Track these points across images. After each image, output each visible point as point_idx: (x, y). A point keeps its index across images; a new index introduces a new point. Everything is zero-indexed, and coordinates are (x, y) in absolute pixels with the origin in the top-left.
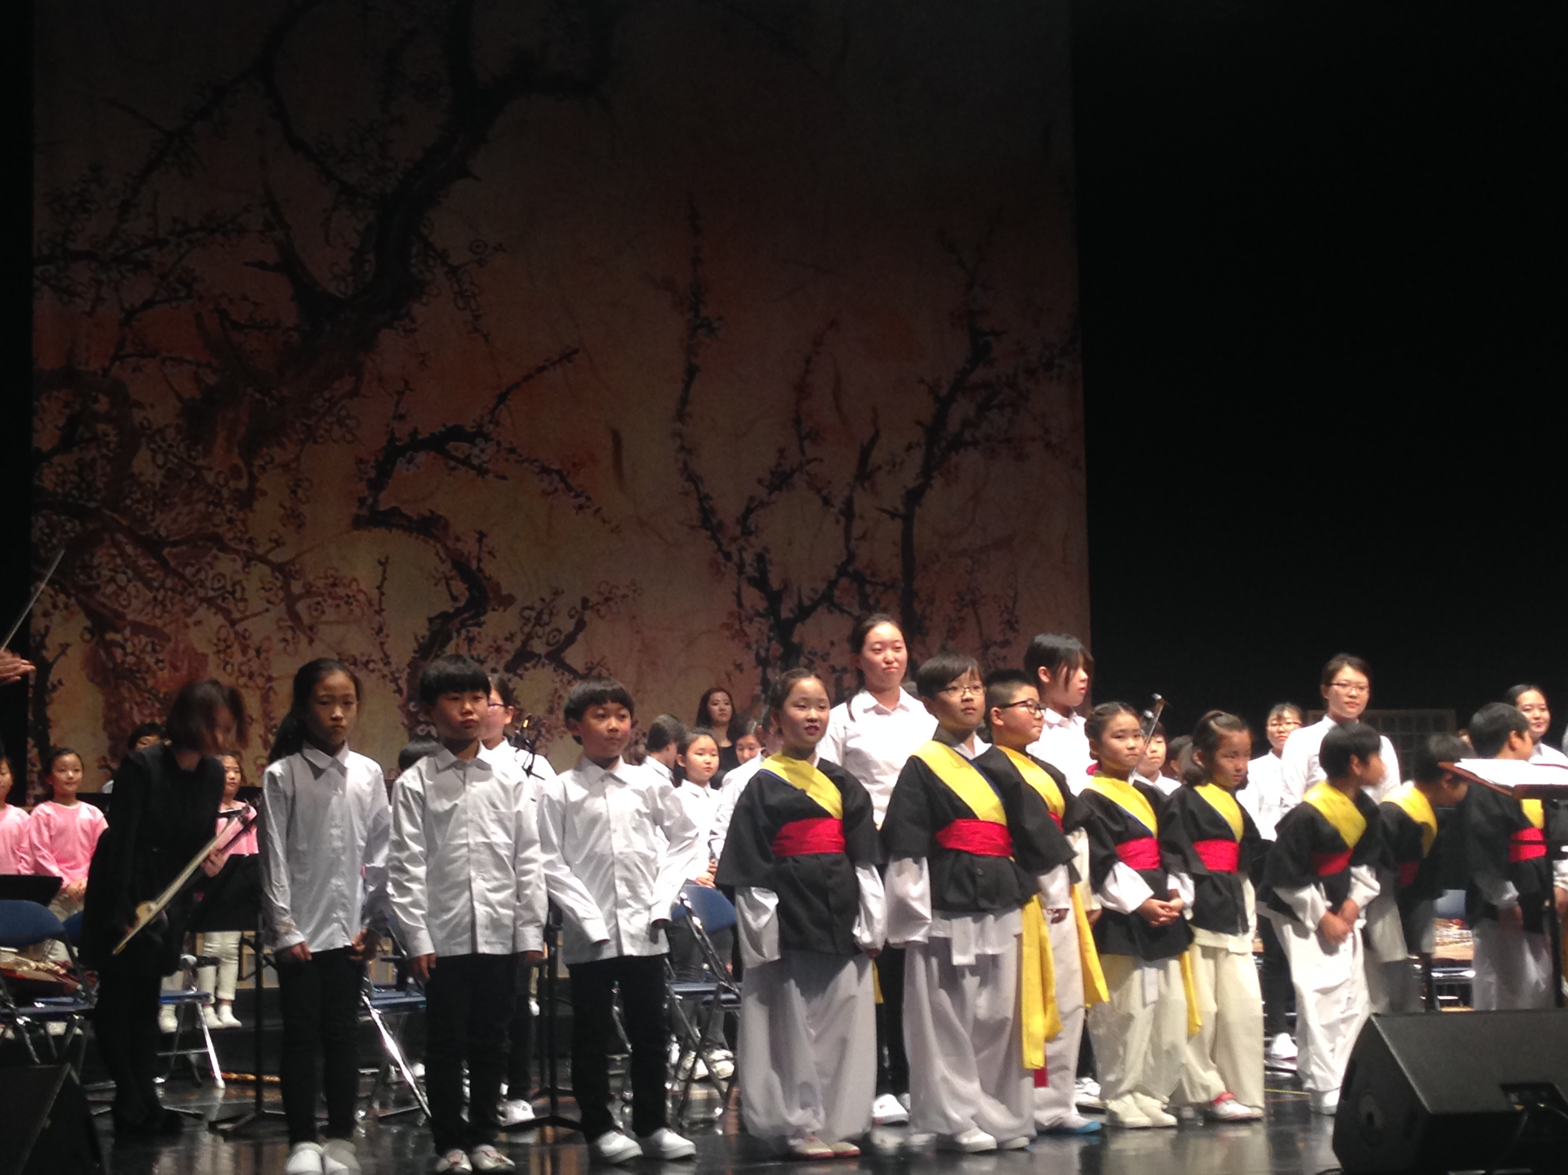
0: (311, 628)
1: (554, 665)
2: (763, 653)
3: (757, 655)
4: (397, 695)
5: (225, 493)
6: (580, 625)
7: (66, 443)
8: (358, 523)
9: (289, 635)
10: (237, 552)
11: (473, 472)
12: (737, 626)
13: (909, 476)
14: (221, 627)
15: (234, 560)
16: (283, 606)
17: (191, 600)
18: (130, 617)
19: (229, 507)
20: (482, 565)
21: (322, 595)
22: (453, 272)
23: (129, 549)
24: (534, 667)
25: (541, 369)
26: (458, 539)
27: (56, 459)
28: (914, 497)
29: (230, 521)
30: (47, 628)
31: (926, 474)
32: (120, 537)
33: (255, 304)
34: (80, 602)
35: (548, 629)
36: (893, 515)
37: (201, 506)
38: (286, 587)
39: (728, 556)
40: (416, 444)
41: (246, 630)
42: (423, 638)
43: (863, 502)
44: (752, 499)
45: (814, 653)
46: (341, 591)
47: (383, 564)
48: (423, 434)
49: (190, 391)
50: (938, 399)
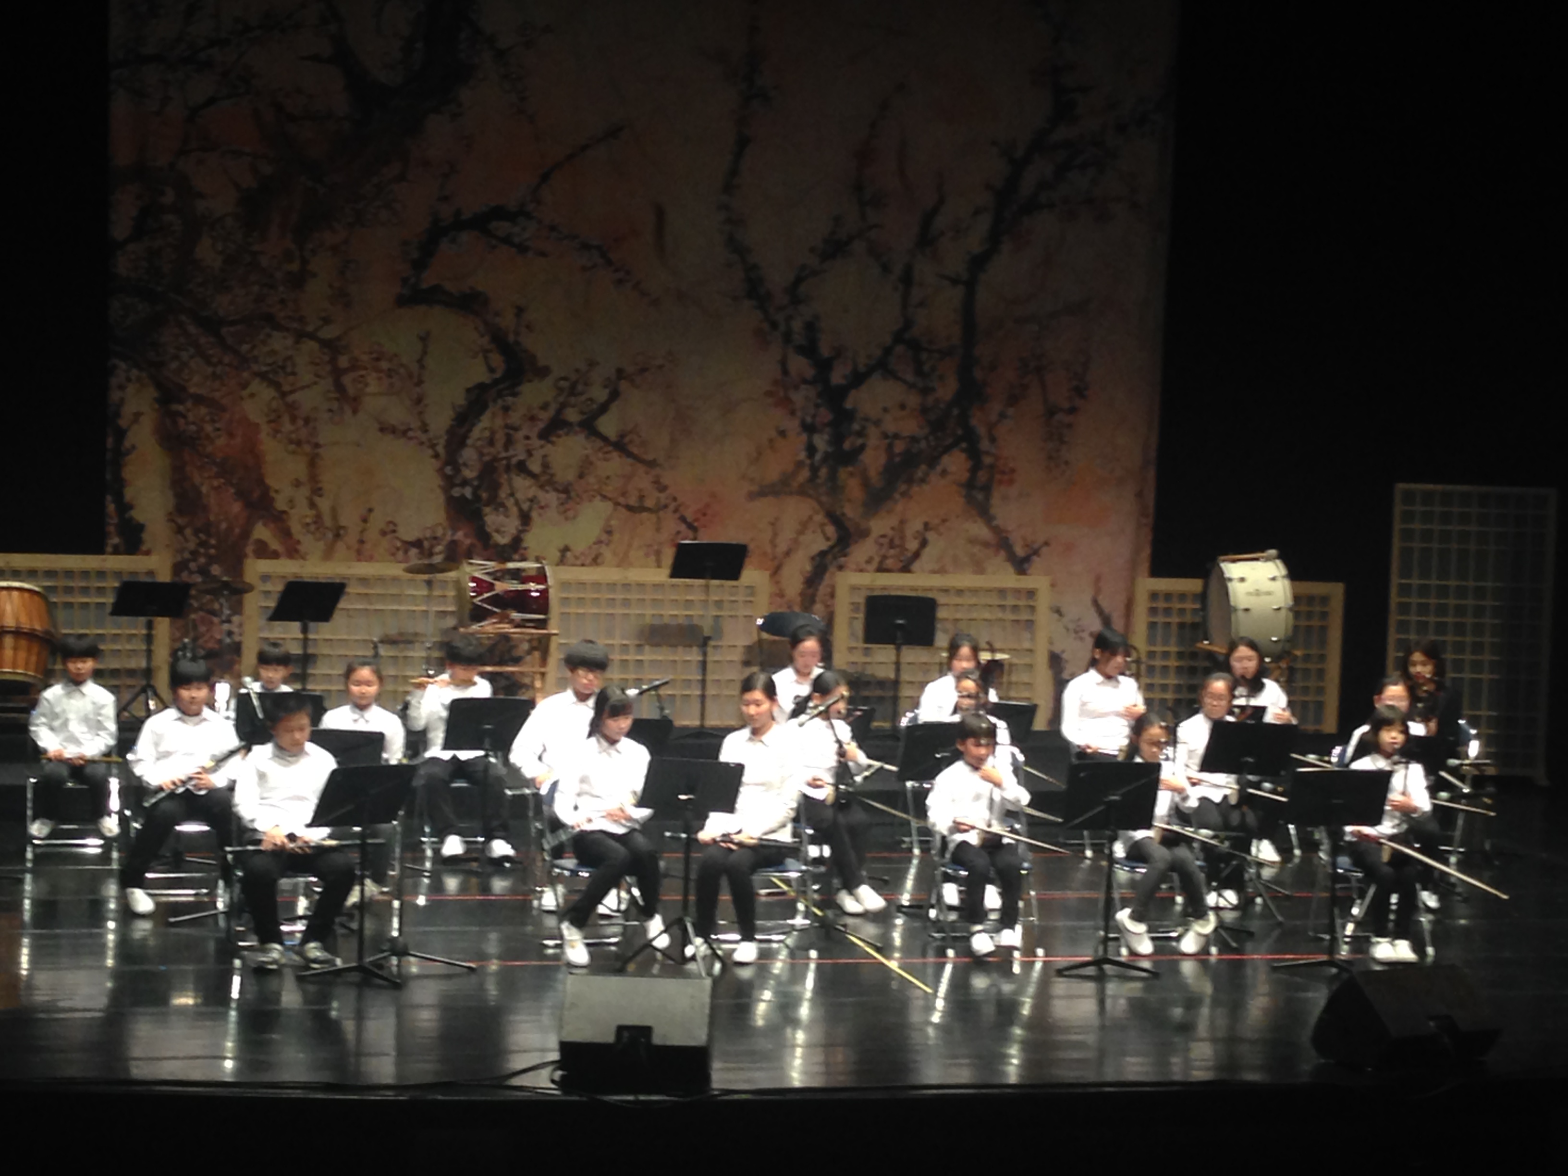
0: (355, 399)
1: (586, 433)
2: (809, 419)
3: (803, 421)
4: (433, 460)
5: (279, 275)
6: (614, 395)
7: (138, 232)
8: (402, 302)
9: (335, 405)
10: (287, 330)
11: (514, 250)
12: (782, 394)
13: (975, 241)
14: (274, 398)
15: (285, 337)
16: (330, 379)
17: (245, 375)
18: (191, 390)
19: (281, 289)
20: (520, 339)
21: (366, 369)
22: (500, 55)
24: (567, 434)
25: (585, 148)
26: (497, 314)
27: (129, 248)
28: (978, 263)
29: (282, 301)
30: (122, 400)
31: (994, 239)
32: (183, 318)
33: (311, 97)
34: (150, 376)
35: (581, 398)
36: (955, 282)
37: (256, 288)
38: (333, 361)
39: (774, 325)
40: (459, 224)
41: (295, 402)
42: (460, 407)
43: (923, 269)
44: (803, 268)
45: (866, 419)
46: (384, 365)
47: (424, 339)
48: (466, 215)
49: (248, 181)
50: (1012, 162)
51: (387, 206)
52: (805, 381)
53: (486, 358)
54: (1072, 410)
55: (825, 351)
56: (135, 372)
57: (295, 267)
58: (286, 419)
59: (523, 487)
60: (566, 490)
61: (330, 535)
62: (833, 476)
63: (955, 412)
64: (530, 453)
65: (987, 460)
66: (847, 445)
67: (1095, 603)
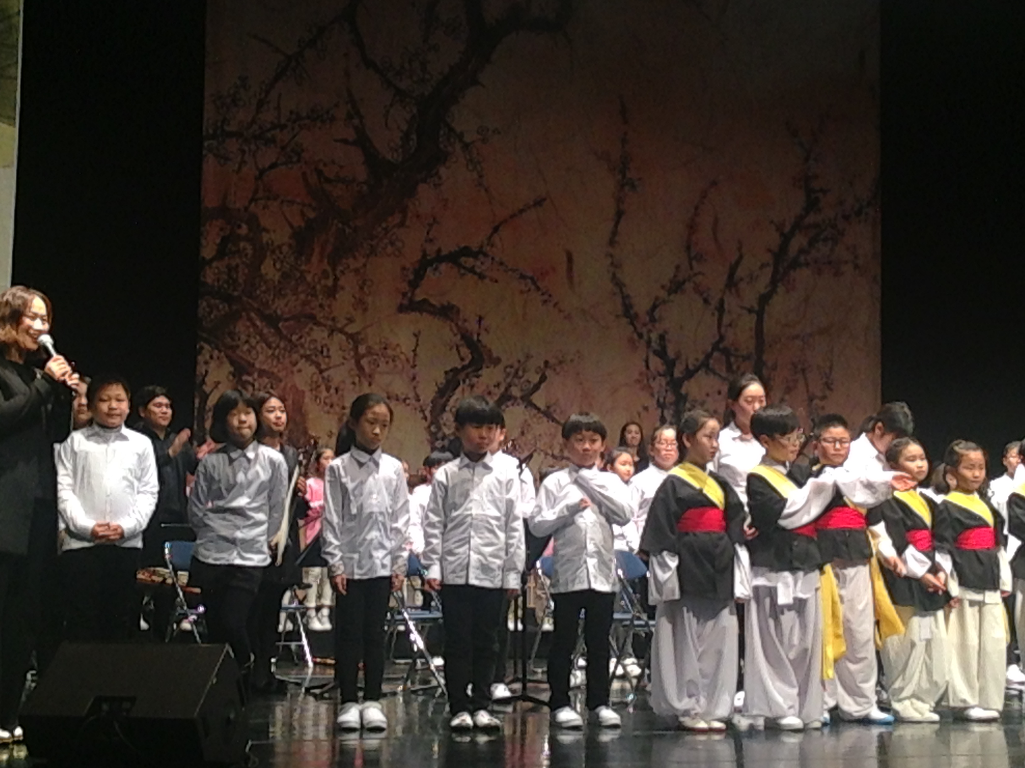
0: (370, 376)
1: (525, 404)
2: (661, 400)
3: (658, 401)
4: (424, 421)
5: (318, 287)
6: (543, 379)
7: (221, 253)
8: (401, 309)
9: (357, 380)
10: (325, 326)
11: (476, 277)
12: (645, 381)
13: (762, 285)
14: (314, 374)
15: (323, 331)
16: (353, 361)
17: (295, 356)
18: (257, 365)
19: (320, 297)
20: (480, 338)
21: (377, 355)
22: (466, 146)
23: (258, 323)
24: (513, 405)
25: (521, 211)
26: (465, 321)
27: (214, 264)
28: (764, 299)
29: (321, 306)
30: (207, 372)
31: (774, 283)
32: (253, 315)
33: (341, 167)
34: (227, 356)
35: (522, 380)
36: (750, 311)
37: (302, 296)
38: (356, 348)
39: (640, 336)
40: (439, 258)
41: (329, 376)
42: (441, 384)
43: (731, 302)
44: (657, 298)
45: (696, 401)
46: (390, 353)
47: (417, 335)
48: (444, 252)
49: (298, 222)
50: (782, 234)
51: (392, 244)
52: (659, 374)
53: (458, 351)
54: (824, 398)
55: (671, 354)
56: (216, 353)
57: (330, 282)
58: (323, 388)
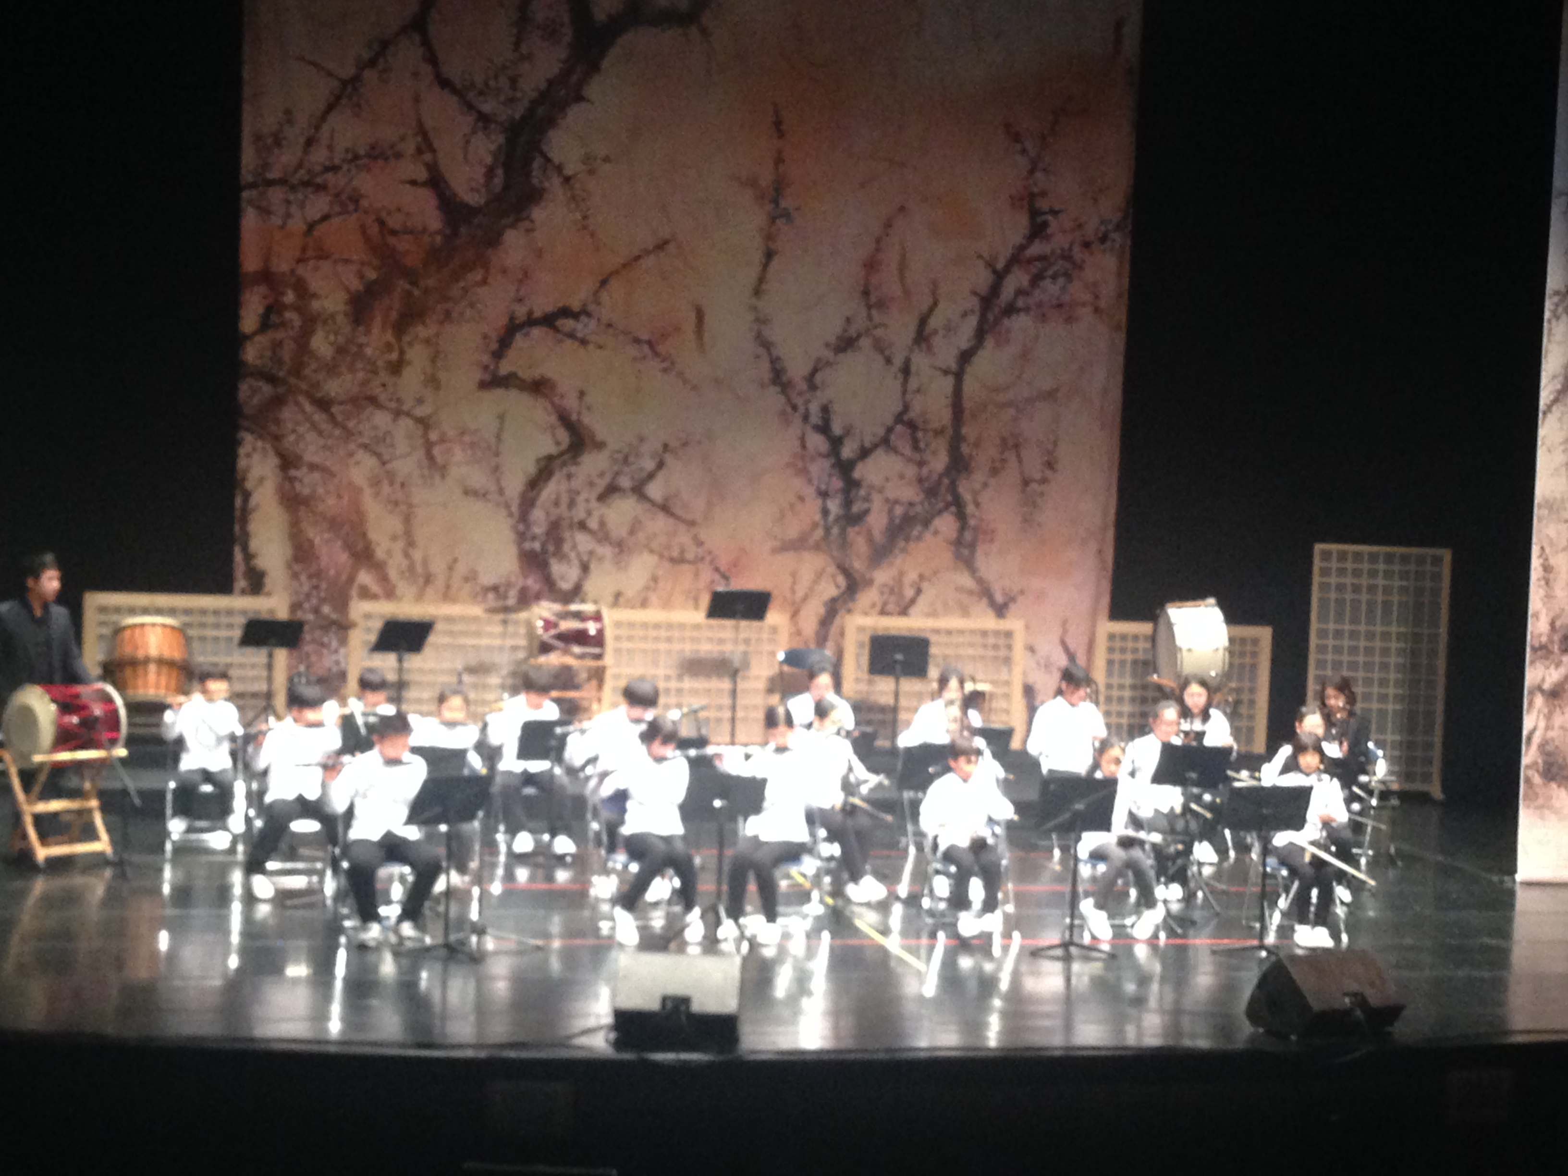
1: (637, 497)
2: (823, 487)
3: (818, 488)
4: (510, 518)
5: (380, 363)
6: (661, 465)
7: (265, 325)
8: (484, 385)
9: (426, 472)
10: (387, 409)
11: (577, 344)
12: (801, 465)
13: (964, 338)
14: (375, 466)
15: (385, 415)
16: (422, 450)
17: (352, 446)
18: (307, 458)
19: (383, 374)
20: (581, 418)
21: (453, 442)
22: (567, 180)
23: (307, 408)
24: (620, 498)
25: (638, 258)
26: (562, 397)
27: (258, 338)
28: (966, 357)
29: (383, 385)
30: (249, 466)
31: (980, 335)
32: (301, 398)
33: (408, 214)
34: (274, 447)
35: (633, 467)
37: (361, 374)
38: (425, 435)
39: (795, 408)
40: (531, 322)
41: (393, 469)
42: (531, 474)
43: (920, 361)
44: (819, 360)
45: (871, 487)
46: (467, 439)
47: (501, 417)
48: (538, 314)
49: (356, 284)
50: (995, 272)
51: (472, 305)
52: (821, 455)
53: (554, 435)
54: (1044, 481)
55: (837, 429)
56: (260, 444)
57: (394, 356)
58: (385, 482)
59: (583, 541)
60: (620, 546)
61: (421, 580)
62: (843, 533)
63: (946, 481)
64: (589, 513)
65: (972, 522)
66: (856, 508)
67: (1064, 644)
